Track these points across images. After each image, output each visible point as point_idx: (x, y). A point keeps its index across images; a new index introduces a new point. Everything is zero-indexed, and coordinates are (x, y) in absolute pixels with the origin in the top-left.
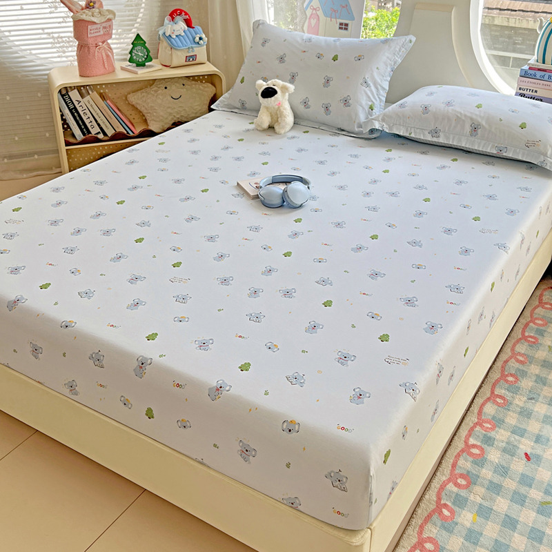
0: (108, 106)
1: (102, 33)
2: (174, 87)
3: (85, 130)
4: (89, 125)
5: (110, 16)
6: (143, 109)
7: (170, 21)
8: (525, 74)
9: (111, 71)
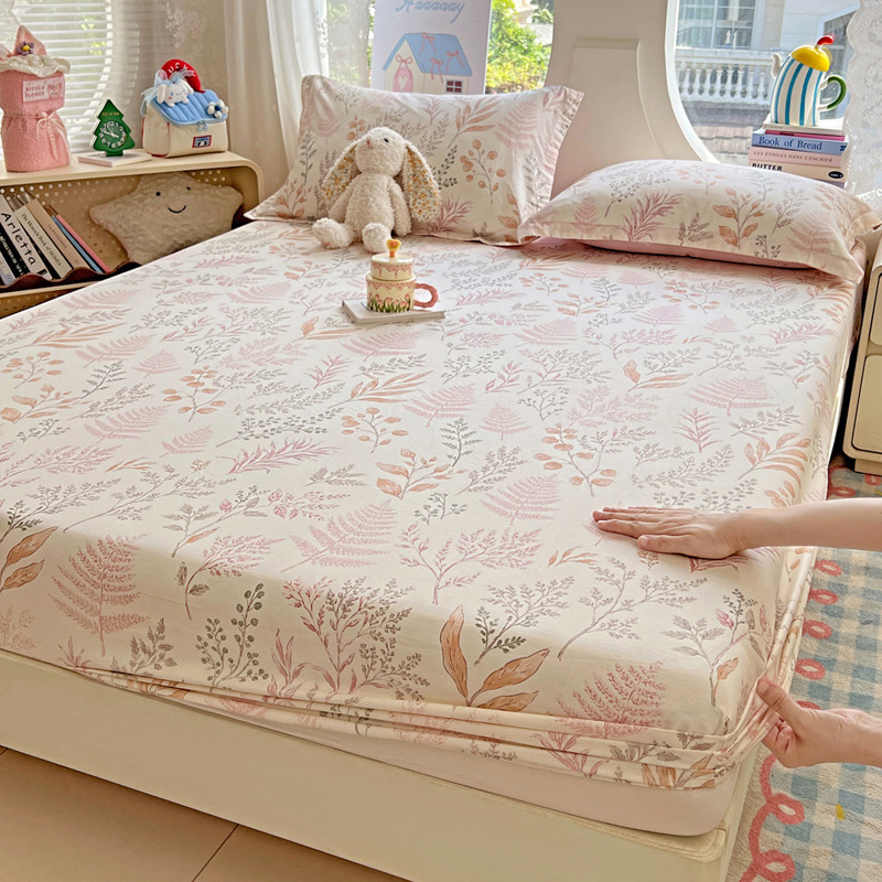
0: (59, 224)
1: (46, 96)
2: (172, 193)
3: (18, 267)
4: (25, 258)
5: (60, 67)
6: (119, 230)
7: (164, 79)
8: (760, 143)
9: (64, 162)
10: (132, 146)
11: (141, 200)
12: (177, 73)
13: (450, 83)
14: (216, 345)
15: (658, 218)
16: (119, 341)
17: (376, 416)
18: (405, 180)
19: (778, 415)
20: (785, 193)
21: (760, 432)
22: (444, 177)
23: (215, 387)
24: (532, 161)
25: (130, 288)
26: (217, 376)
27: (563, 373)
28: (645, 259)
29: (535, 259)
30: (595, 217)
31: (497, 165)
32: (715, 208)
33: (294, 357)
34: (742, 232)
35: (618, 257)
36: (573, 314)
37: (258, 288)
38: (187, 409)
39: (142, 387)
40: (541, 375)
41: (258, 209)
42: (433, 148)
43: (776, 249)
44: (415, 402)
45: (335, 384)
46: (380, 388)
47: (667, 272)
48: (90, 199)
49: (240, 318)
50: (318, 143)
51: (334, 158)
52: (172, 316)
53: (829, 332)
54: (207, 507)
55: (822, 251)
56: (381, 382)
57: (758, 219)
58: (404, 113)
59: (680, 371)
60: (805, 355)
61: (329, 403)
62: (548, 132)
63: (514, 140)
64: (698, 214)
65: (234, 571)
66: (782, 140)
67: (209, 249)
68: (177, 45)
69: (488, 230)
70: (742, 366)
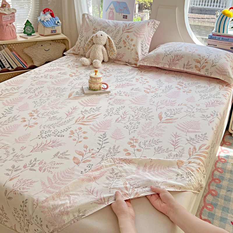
1: (9, 19)
3: (2, 66)
4: (4, 64)
5: (14, 11)
6: (31, 55)
7: (43, 14)
8: (211, 38)
9: (15, 37)
10: (34, 32)
11: (37, 47)
12: (47, 12)
13: (124, 16)
14: (42, 101)
15: (177, 62)
16: (15, 99)
17: (80, 130)
18: (107, 46)
19: (201, 136)
20: (215, 56)
21: (195, 143)
22: (118, 46)
23: (37, 117)
24: (143, 42)
25: (25, 78)
26: (39, 113)
27: (140, 116)
28: (173, 73)
29: (141, 72)
30: (159, 60)
31: (133, 43)
32: (194, 60)
33: (63, 106)
34: (201, 67)
35: (166, 71)
36: (148, 93)
37: (60, 80)
38: (26, 125)
39: (16, 116)
40: (133, 116)
41: (68, 52)
42: (115, 37)
43: (211, 73)
44: (93, 125)
45: (72, 117)
46: (85, 120)
47: (179, 78)
48: (24, 46)
49: (52, 91)
50: (84, 34)
51: (88, 39)
52: (33, 89)
53: (223, 103)
54: (19, 166)
55: (225, 75)
56: (85, 117)
57: (206, 64)
58: (108, 26)
59: (175, 117)
60: (214, 112)
61: (68, 125)
62: (149, 33)
63: (138, 36)
64: (189, 61)
65: (20, 193)
66: (217, 37)
67: (50, 65)
68: (49, 3)
69: (130, 62)
70: (194, 116)
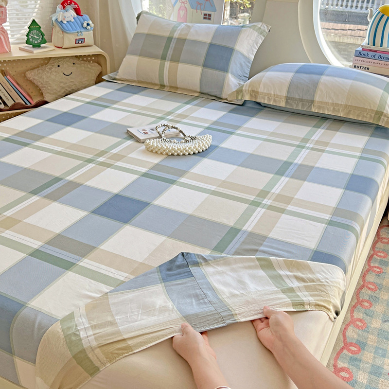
2: (65, 66)
6: (39, 84)
7: (62, 9)
8: (359, 54)
10: (45, 42)
11: (50, 69)
12: (68, 7)
13: (205, 15)
66: (370, 54)
